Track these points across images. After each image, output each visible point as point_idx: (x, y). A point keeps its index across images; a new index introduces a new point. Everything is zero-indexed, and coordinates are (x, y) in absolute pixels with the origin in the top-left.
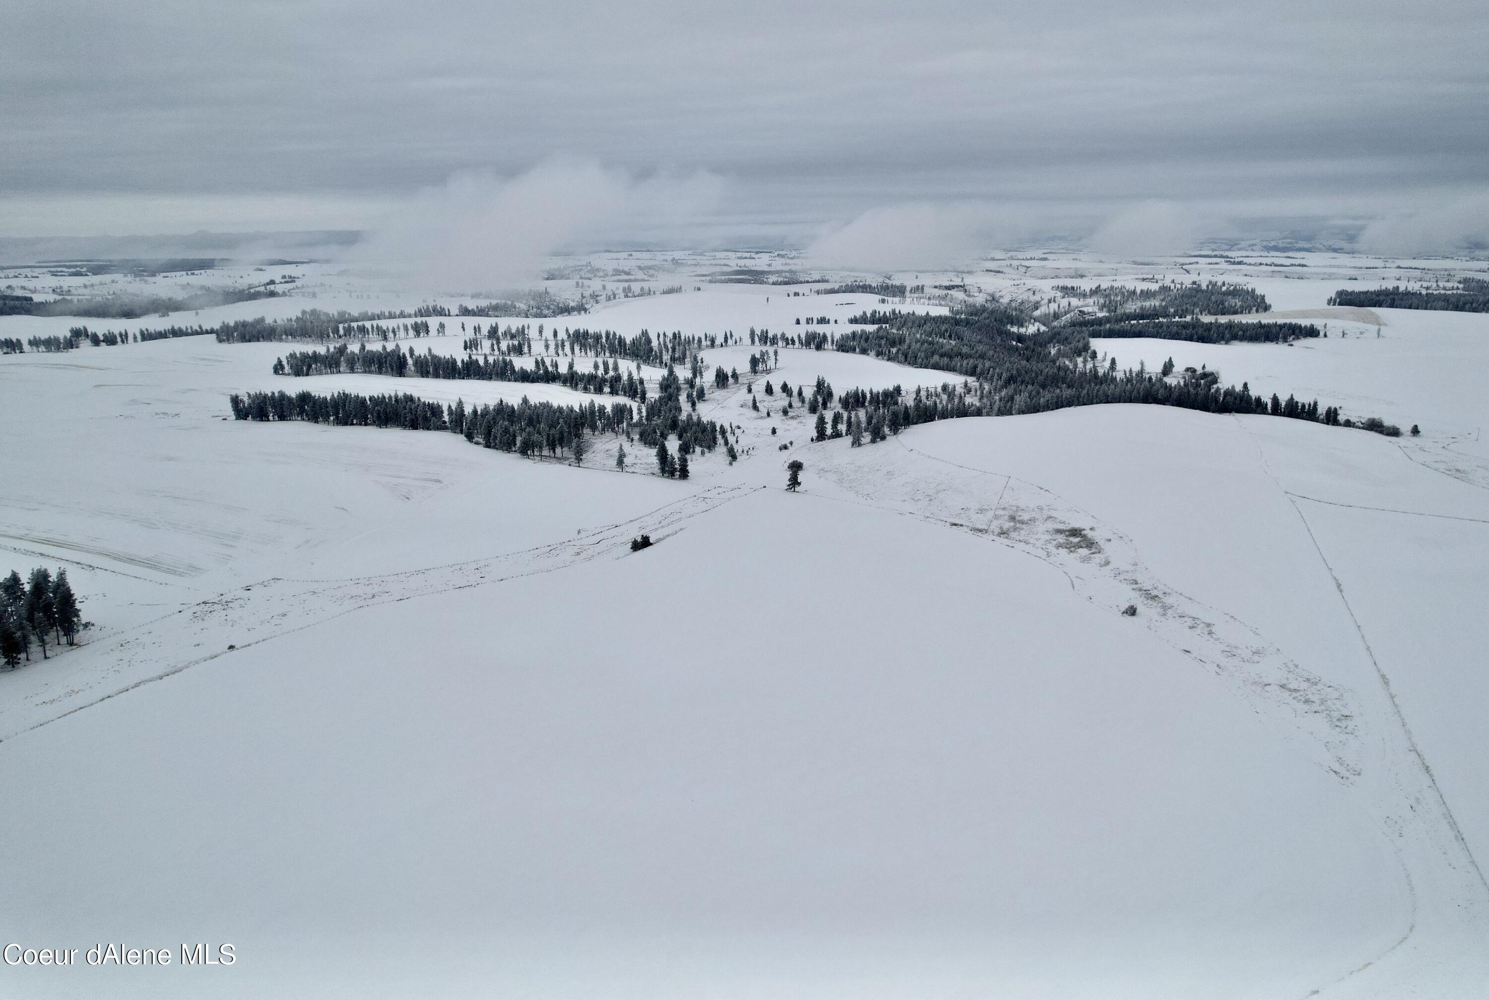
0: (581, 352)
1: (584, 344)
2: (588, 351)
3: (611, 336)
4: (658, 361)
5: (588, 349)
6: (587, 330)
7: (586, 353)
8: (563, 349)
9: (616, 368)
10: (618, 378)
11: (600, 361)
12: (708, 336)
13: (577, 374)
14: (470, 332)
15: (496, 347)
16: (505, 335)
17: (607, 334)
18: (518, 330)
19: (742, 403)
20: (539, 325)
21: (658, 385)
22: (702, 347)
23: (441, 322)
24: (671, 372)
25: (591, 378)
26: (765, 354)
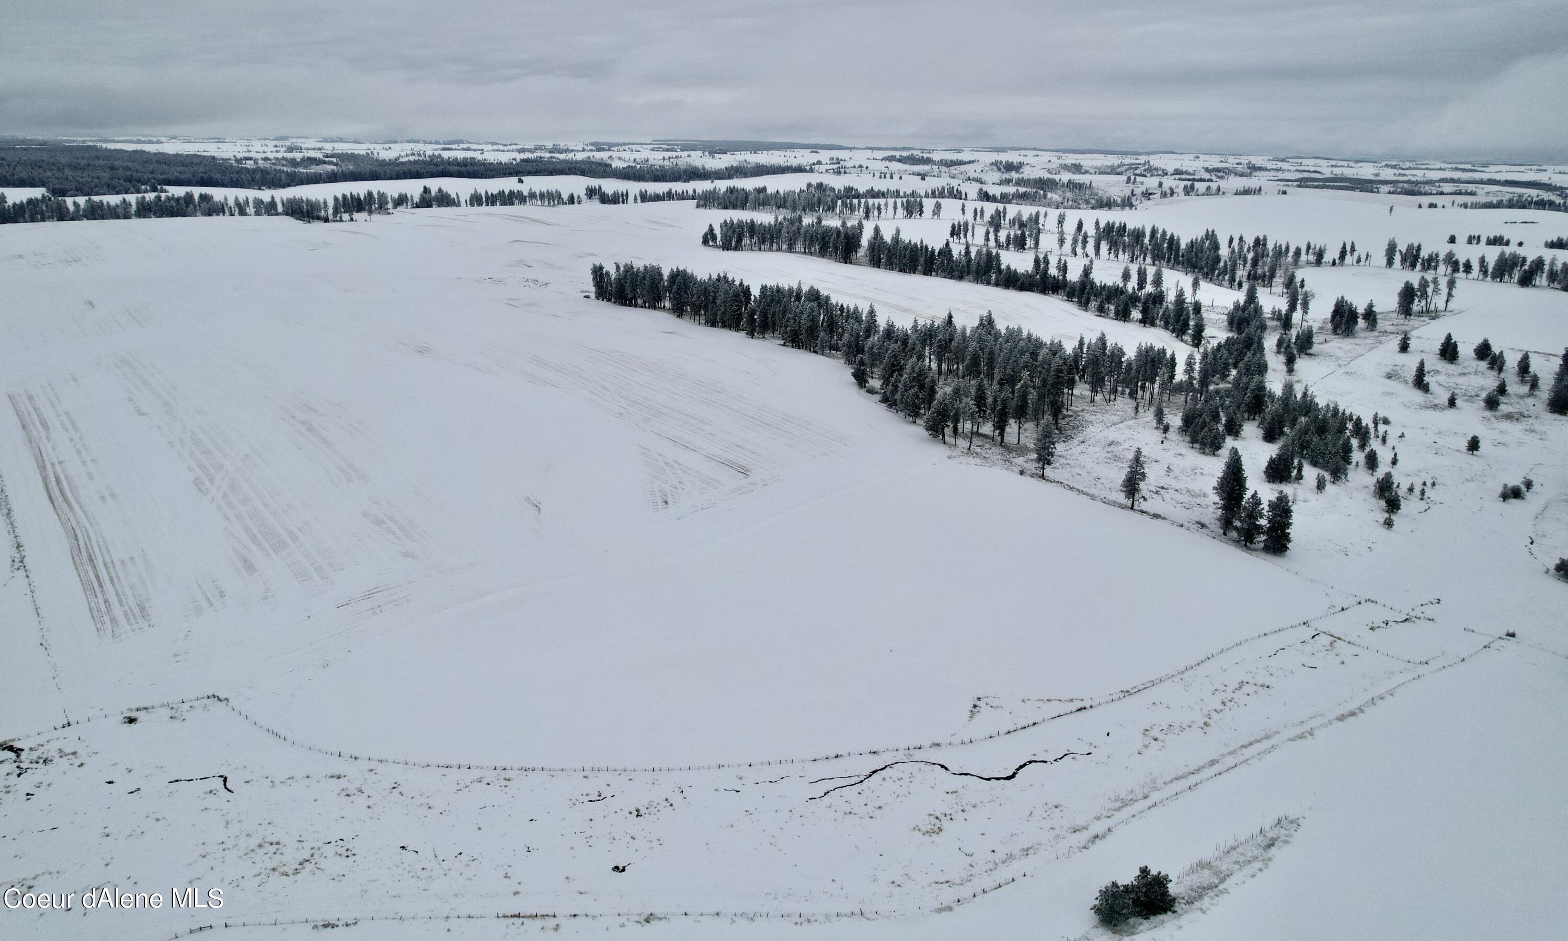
0: (1110, 253)
1: (1116, 242)
2: (1121, 253)
3: (1159, 235)
4: (1227, 277)
5: (1121, 250)
6: (1125, 224)
7: (1117, 256)
8: (1084, 247)
9: (1158, 282)
10: (1158, 298)
11: (1134, 269)
12: (1312, 247)
13: (1093, 284)
14: (969, 216)
15: (992, 236)
16: (1012, 223)
17: (1154, 232)
18: (1030, 218)
19: (1388, 370)
20: (1060, 215)
21: (1225, 317)
22: (1300, 263)
23: (937, 202)
24: (1251, 297)
25: (1115, 293)
26: (1431, 284)
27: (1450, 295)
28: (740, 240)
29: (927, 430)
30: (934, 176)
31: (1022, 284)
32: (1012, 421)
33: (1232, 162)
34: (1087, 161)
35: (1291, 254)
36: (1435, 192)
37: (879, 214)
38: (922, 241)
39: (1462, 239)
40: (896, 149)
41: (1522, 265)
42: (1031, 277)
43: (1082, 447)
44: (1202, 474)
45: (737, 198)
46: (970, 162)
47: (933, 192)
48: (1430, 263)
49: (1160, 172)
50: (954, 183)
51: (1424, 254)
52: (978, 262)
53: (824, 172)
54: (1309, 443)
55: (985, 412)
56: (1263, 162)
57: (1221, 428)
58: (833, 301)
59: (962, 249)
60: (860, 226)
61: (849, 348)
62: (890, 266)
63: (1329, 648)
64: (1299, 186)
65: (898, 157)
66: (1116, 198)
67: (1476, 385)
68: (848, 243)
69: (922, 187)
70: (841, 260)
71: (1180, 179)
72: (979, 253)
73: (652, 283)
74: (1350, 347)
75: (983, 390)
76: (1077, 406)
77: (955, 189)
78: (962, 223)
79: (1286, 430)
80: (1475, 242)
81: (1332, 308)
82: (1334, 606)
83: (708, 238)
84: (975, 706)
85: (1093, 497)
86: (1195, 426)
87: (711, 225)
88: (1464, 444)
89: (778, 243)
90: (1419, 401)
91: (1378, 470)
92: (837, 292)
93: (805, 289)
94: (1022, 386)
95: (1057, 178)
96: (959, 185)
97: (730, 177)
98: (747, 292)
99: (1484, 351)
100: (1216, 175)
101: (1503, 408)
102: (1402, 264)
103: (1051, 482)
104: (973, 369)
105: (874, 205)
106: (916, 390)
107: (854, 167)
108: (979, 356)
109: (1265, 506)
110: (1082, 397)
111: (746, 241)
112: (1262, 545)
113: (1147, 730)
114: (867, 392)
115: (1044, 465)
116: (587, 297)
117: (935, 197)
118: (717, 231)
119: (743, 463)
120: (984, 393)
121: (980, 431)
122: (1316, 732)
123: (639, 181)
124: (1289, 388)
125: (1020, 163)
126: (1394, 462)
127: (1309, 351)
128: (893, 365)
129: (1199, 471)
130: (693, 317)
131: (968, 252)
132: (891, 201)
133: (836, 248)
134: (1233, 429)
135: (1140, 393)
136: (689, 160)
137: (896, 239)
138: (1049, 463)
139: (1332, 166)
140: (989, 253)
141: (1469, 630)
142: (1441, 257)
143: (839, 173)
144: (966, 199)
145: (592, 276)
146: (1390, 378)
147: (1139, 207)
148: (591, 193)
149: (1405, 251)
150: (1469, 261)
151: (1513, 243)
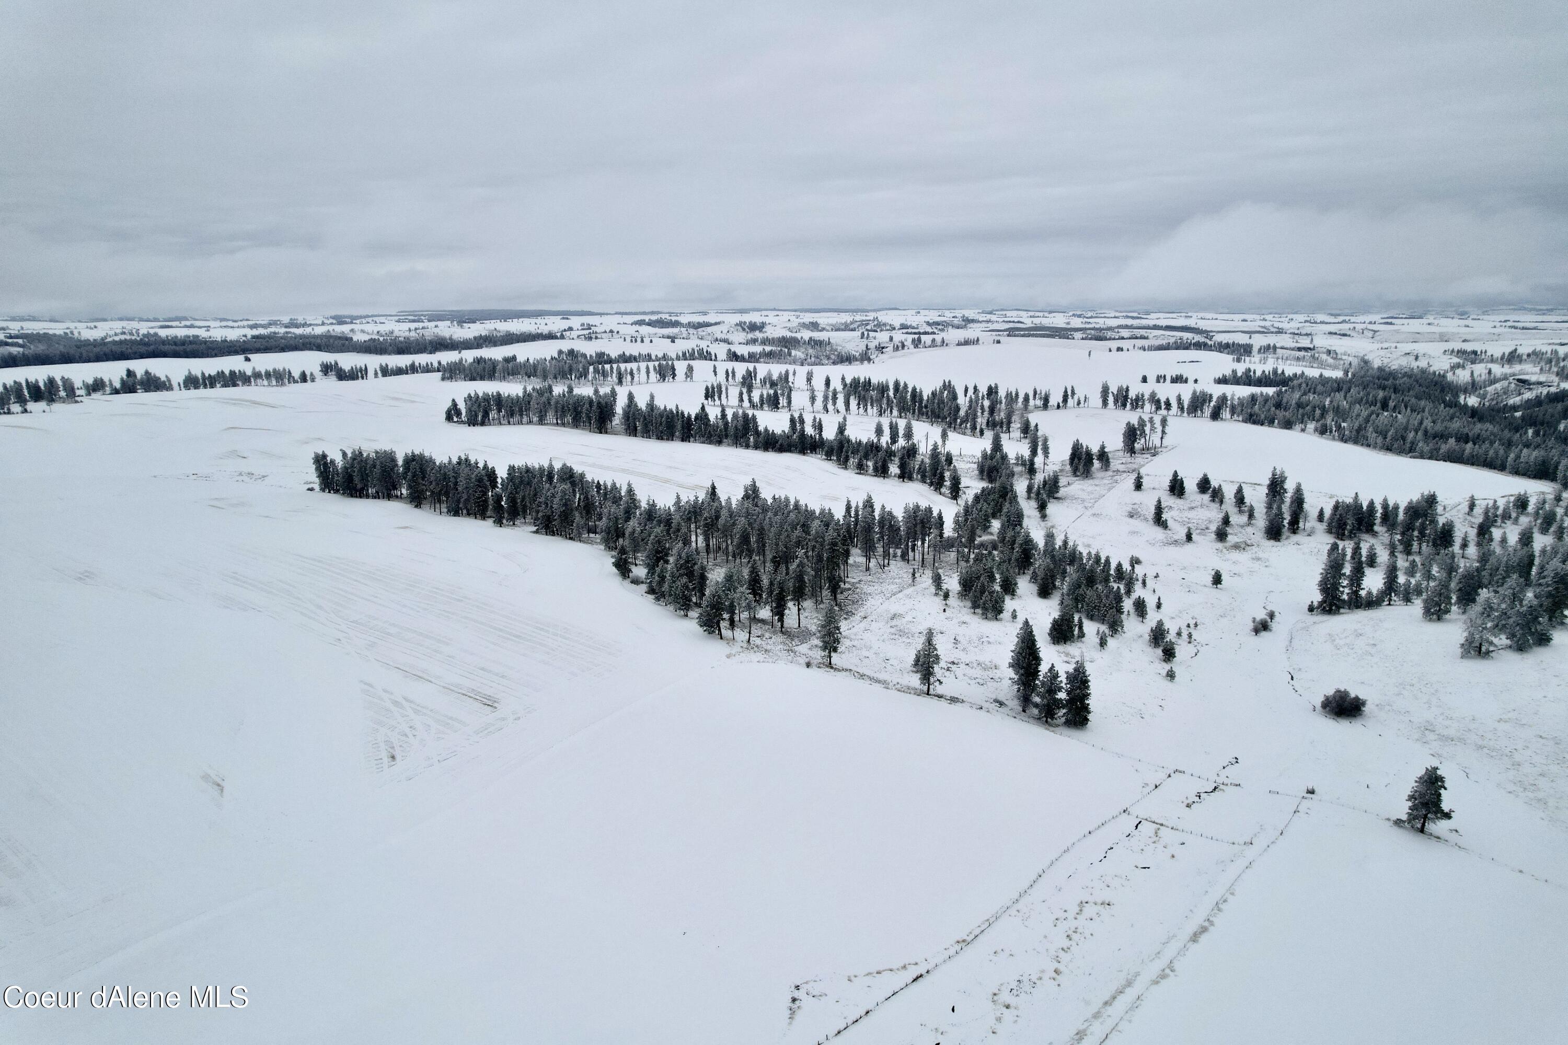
0: (859, 408)
1: (864, 397)
2: (869, 407)
3: (902, 387)
4: (969, 426)
5: (869, 404)
6: (869, 379)
7: (866, 410)
8: (834, 403)
9: (909, 435)
10: (911, 452)
11: (885, 422)
12: (1038, 392)
13: (849, 441)
14: (721, 377)
15: (745, 397)
16: (764, 382)
17: (897, 384)
18: (780, 377)
19: (1129, 509)
20: (808, 373)
21: (975, 466)
22: (1029, 407)
23: (689, 365)
24: (997, 446)
25: (872, 449)
26: (1147, 423)
27: (1163, 432)
28: (486, 415)
29: (700, 625)
30: (683, 338)
31: (781, 445)
32: (790, 604)
33: (948, 316)
34: (823, 319)
35: (1021, 400)
36: (1117, 337)
37: (633, 379)
38: (677, 406)
39: (1152, 379)
40: (644, 313)
41: (1210, 401)
42: (788, 437)
43: (865, 624)
44: (989, 643)
45: (484, 369)
46: (716, 324)
47: (684, 354)
48: (1137, 403)
49: (888, 327)
50: (703, 345)
51: (1132, 394)
52: (736, 426)
53: (575, 337)
54: (1083, 597)
55: (761, 596)
56: (973, 315)
57: (997, 588)
58: (589, 478)
59: (718, 411)
60: (614, 393)
61: (608, 533)
62: (647, 433)
63: (1155, 839)
64: (1008, 335)
65: (647, 321)
66: (855, 353)
67: (1205, 518)
68: (601, 413)
69: (672, 350)
70: (596, 430)
71: (907, 333)
72: (735, 415)
73: (383, 470)
74: (1090, 488)
75: (756, 572)
76: (854, 577)
77: (705, 351)
78: (715, 386)
79: (1058, 583)
80: (1162, 381)
81: (1069, 452)
82: (1147, 784)
83: (452, 414)
84: (794, 1000)
86: (975, 591)
87: (453, 400)
88: (1210, 579)
89: (528, 415)
90: (1161, 538)
91: (1147, 616)
92: (593, 465)
93: (557, 466)
94: (798, 566)
95: (798, 336)
96: (708, 346)
97: (479, 346)
98: (492, 475)
99: (1204, 485)
100: (936, 328)
101: (1231, 539)
102: (1115, 404)
103: (839, 670)
104: (744, 547)
105: (626, 370)
106: (684, 579)
107: (605, 332)
108: (748, 533)
109: (1063, 678)
110: (856, 565)
111: (493, 414)
112: (1063, 719)
113: (995, 994)
114: (632, 582)
115: (830, 652)
116: (311, 489)
117: (686, 359)
118: (462, 406)
119: (489, 692)
120: (758, 575)
121: (757, 616)
122: (1176, 965)
123: (381, 354)
124: (1050, 537)
125: (763, 323)
126: (1159, 606)
127: (1056, 495)
128: (657, 552)
129: (985, 639)
130: (433, 506)
131: (724, 415)
132: (643, 365)
133: (589, 418)
134: (1009, 588)
135: (911, 554)
136: (436, 331)
137: (651, 406)
138: (835, 650)
139: (1031, 317)
140: (745, 416)
141: (1274, 792)
142: (1146, 397)
143: (590, 338)
144: (716, 360)
145: (314, 466)
146: (1132, 517)
147: (876, 360)
148: (326, 369)
149: (1115, 393)
150: (1168, 399)
151: (1191, 381)
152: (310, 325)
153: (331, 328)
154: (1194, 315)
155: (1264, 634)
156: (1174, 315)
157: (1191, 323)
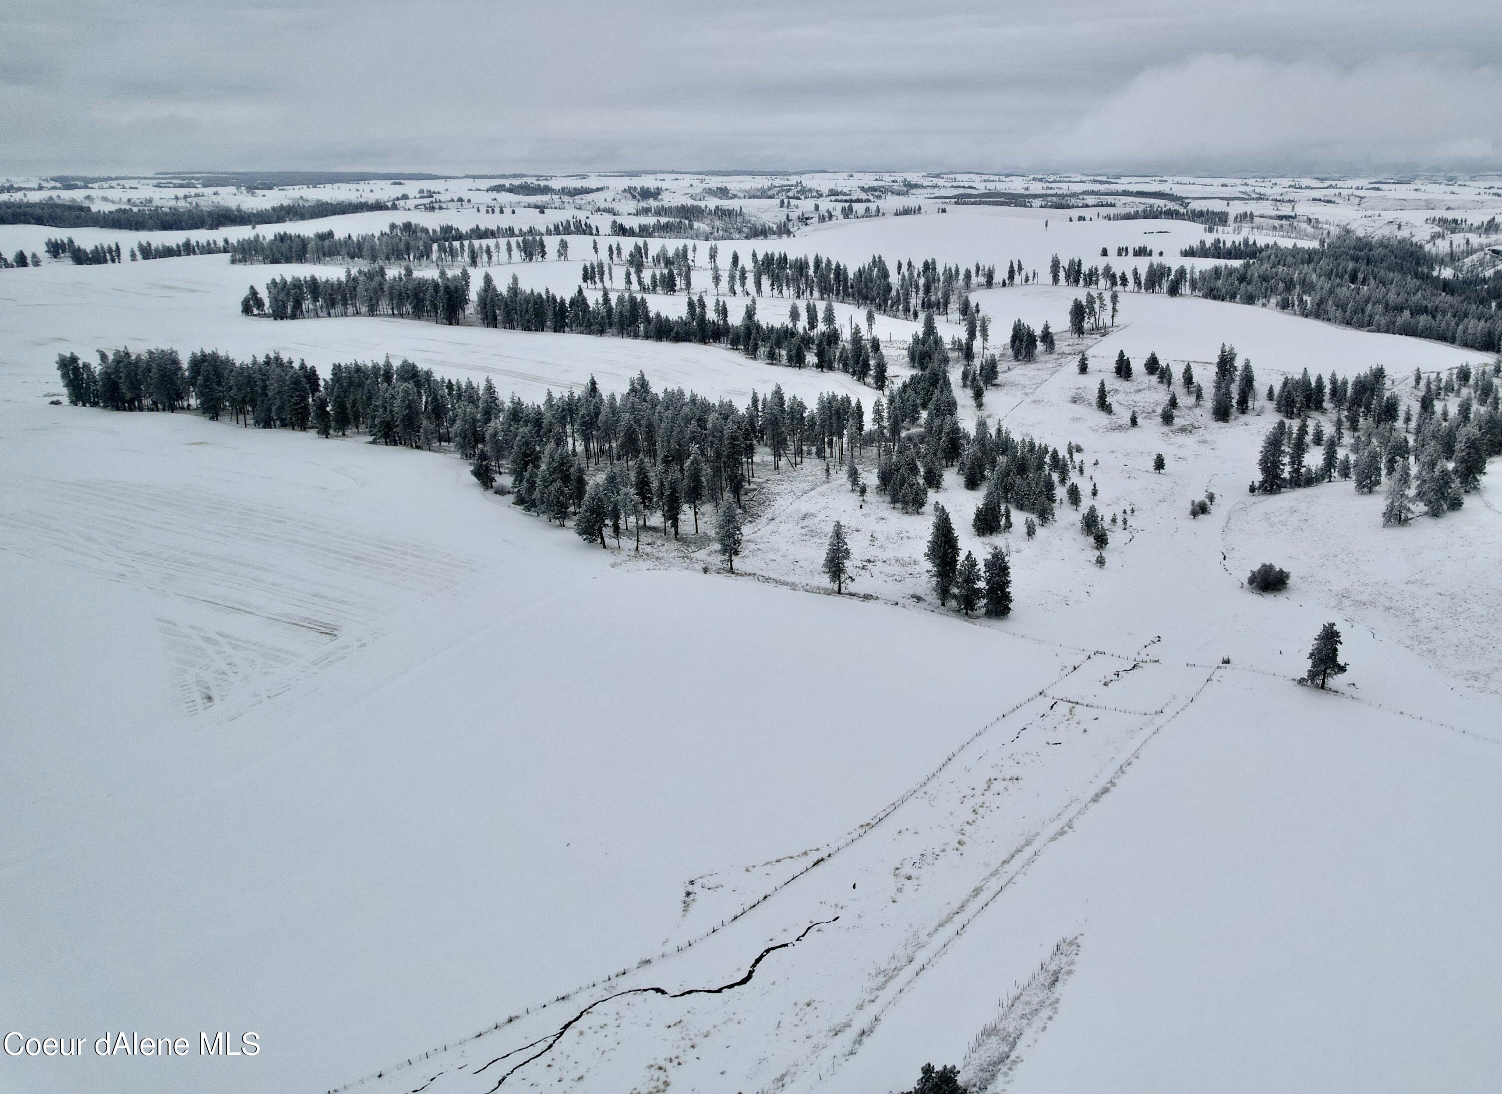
0: (773, 289)
1: (779, 276)
2: (785, 288)
3: (824, 265)
4: (901, 307)
5: (784, 285)
6: (785, 255)
7: (781, 292)
8: (743, 284)
9: (830, 318)
10: (833, 337)
11: (802, 305)
12: (981, 268)
13: (758, 327)
14: (604, 255)
15: (634, 278)
16: (657, 260)
17: (818, 262)
18: (677, 254)
19: (1072, 394)
20: (711, 248)
21: (906, 352)
22: (971, 286)
23: (562, 240)
24: (930, 329)
25: (784, 336)
26: (1096, 300)
27: (1114, 310)
28: (298, 304)
29: (580, 534)
30: (556, 208)
31: (677, 333)
32: (685, 507)
33: (887, 180)
34: (734, 184)
35: (961, 277)
36: (1080, 205)
37: (490, 258)
38: (547, 289)
39: (1112, 251)
40: (504, 177)
41: (1169, 275)
42: (686, 324)
43: (772, 526)
44: (909, 538)
45: (291, 248)
46: (598, 190)
47: (556, 228)
48: (1091, 278)
49: (814, 194)
50: (582, 216)
51: (1085, 269)
52: (621, 312)
53: (412, 207)
54: (1012, 485)
55: (651, 499)
56: (918, 179)
57: (921, 481)
58: (437, 376)
59: (599, 296)
60: (465, 276)
61: (465, 437)
62: (510, 323)
63: (1069, 716)
64: (956, 203)
65: (507, 186)
66: (771, 225)
67: (1152, 401)
68: (450, 299)
69: (541, 222)
70: (444, 321)
71: (836, 201)
72: (620, 300)
73: (163, 376)
74: (1033, 373)
75: (644, 473)
76: (760, 476)
77: (583, 223)
78: (595, 265)
79: (987, 473)
80: (1124, 253)
81: (1011, 333)
82: (1066, 667)
83: (251, 305)
84: (688, 894)
85: (793, 586)
86: (894, 484)
87: (252, 287)
88: (1151, 464)
89: (354, 305)
90: (1105, 423)
91: (1081, 504)
92: (443, 363)
93: (396, 364)
94: (692, 463)
95: (702, 204)
96: (587, 218)
97: (280, 220)
98: (311, 376)
99: (1152, 365)
100: (872, 195)
101: (1178, 422)
102: (1067, 280)
103: (742, 575)
104: (630, 446)
105: (481, 247)
106: (558, 484)
107: (452, 200)
108: (634, 431)
109: (981, 566)
110: (764, 464)
111: (307, 304)
112: (984, 610)
113: (897, 869)
114: (496, 493)
115: (730, 556)
116: (57, 403)
117: (559, 234)
118: (264, 295)
119: (326, 620)
120: (646, 477)
121: (647, 524)
122: (1076, 823)
123: (137, 229)
124: (982, 425)
125: (658, 188)
126: (1095, 493)
127: (995, 382)
128: (525, 455)
129: (905, 535)
130: (234, 418)
131: (606, 300)
132: (503, 242)
133: (435, 307)
134: (934, 480)
135: (828, 450)
136: (216, 199)
137: (514, 290)
138: (736, 553)
139: (985, 181)
140: (633, 300)
141: (1191, 665)
142: (1100, 271)
143: (433, 209)
144: (598, 234)
145: (59, 373)
146: (1075, 402)
147: (797, 234)
148: (56, 249)
149: (1067, 267)
150: (1123, 273)
151: (1155, 253)
152: (19, 189)
153: (54, 194)
154: (1170, 179)
155: (1201, 516)
156: (1147, 179)
157: (1165, 188)
